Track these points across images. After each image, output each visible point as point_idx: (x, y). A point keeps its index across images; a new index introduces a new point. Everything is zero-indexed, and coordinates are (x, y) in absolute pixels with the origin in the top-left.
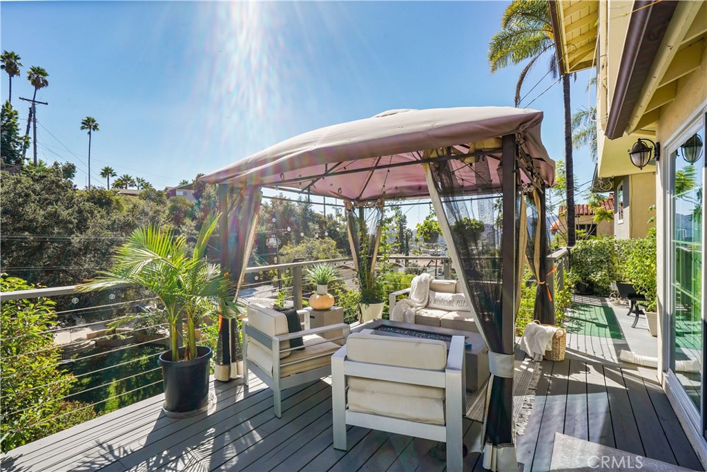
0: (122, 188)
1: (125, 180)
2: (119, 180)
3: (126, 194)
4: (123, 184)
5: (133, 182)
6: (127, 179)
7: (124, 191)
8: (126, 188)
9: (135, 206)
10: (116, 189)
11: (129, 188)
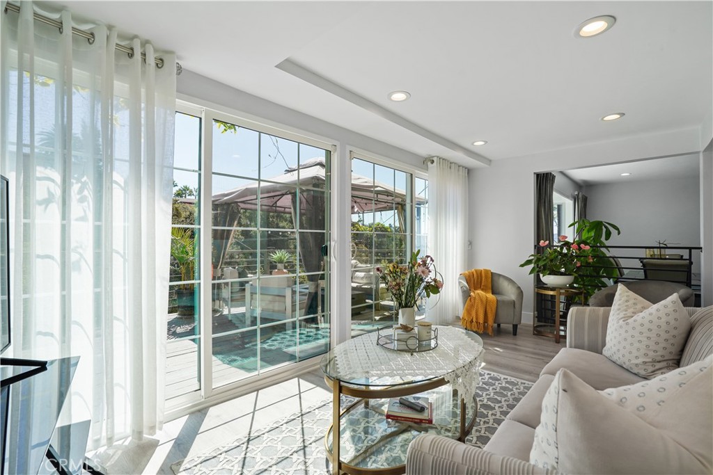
0: (181, 197)
1: (185, 190)
2: (180, 190)
3: (185, 203)
4: (183, 194)
5: (191, 191)
6: (186, 189)
7: (183, 200)
8: (185, 197)
9: (191, 213)
10: (177, 198)
11: (187, 197)
